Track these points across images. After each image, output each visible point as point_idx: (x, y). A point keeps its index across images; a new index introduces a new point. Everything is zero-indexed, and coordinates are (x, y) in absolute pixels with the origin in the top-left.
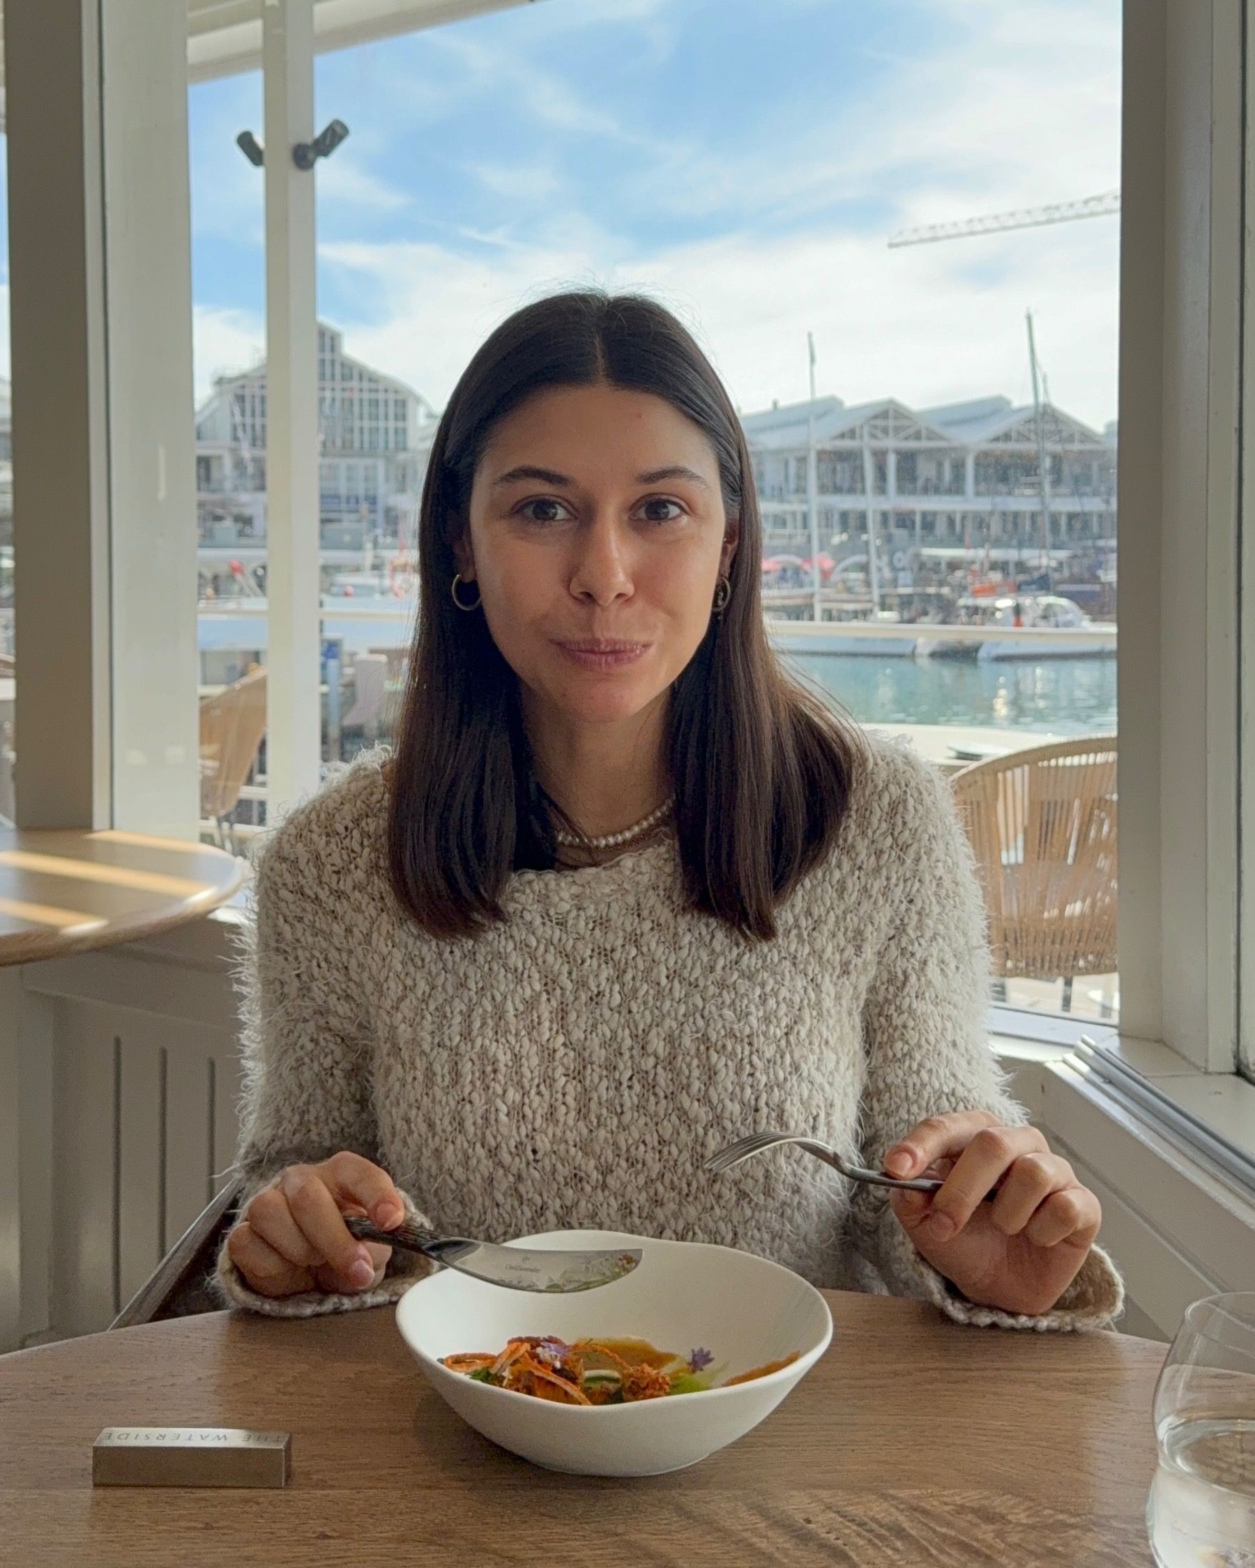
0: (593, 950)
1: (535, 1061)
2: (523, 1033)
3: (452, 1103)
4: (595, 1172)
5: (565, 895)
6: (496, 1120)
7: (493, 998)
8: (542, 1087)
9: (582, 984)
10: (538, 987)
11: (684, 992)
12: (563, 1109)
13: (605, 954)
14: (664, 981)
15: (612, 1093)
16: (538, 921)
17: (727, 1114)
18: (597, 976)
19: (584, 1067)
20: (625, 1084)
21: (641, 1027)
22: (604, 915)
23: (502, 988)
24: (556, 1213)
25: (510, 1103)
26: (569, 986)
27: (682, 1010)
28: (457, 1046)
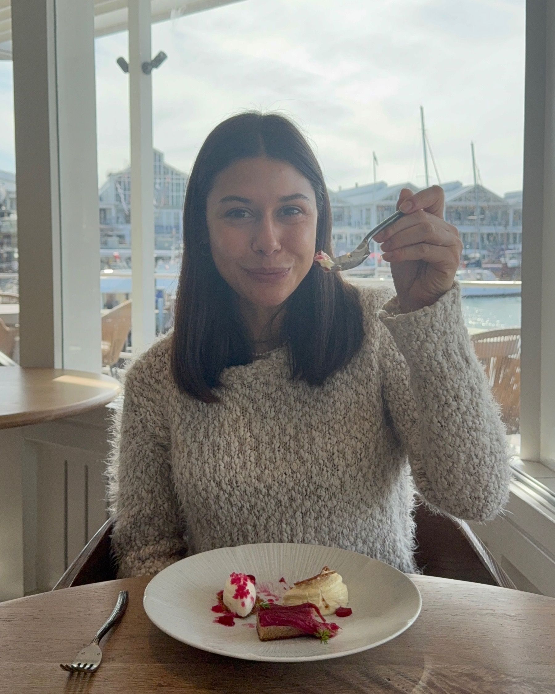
0: (263, 396)
1: (237, 444)
2: (232, 433)
3: (200, 464)
4: (264, 489)
6: (219, 470)
7: (219, 420)
8: (240, 455)
9: (258, 410)
10: (239, 414)
11: (301, 406)
12: (249, 463)
13: (268, 396)
14: (293, 403)
15: (271, 454)
16: (240, 387)
18: (264, 406)
19: (259, 445)
20: (277, 450)
21: (283, 424)
22: (267, 380)
23: (223, 415)
26: (253, 412)
27: (301, 414)
28: (202, 441)
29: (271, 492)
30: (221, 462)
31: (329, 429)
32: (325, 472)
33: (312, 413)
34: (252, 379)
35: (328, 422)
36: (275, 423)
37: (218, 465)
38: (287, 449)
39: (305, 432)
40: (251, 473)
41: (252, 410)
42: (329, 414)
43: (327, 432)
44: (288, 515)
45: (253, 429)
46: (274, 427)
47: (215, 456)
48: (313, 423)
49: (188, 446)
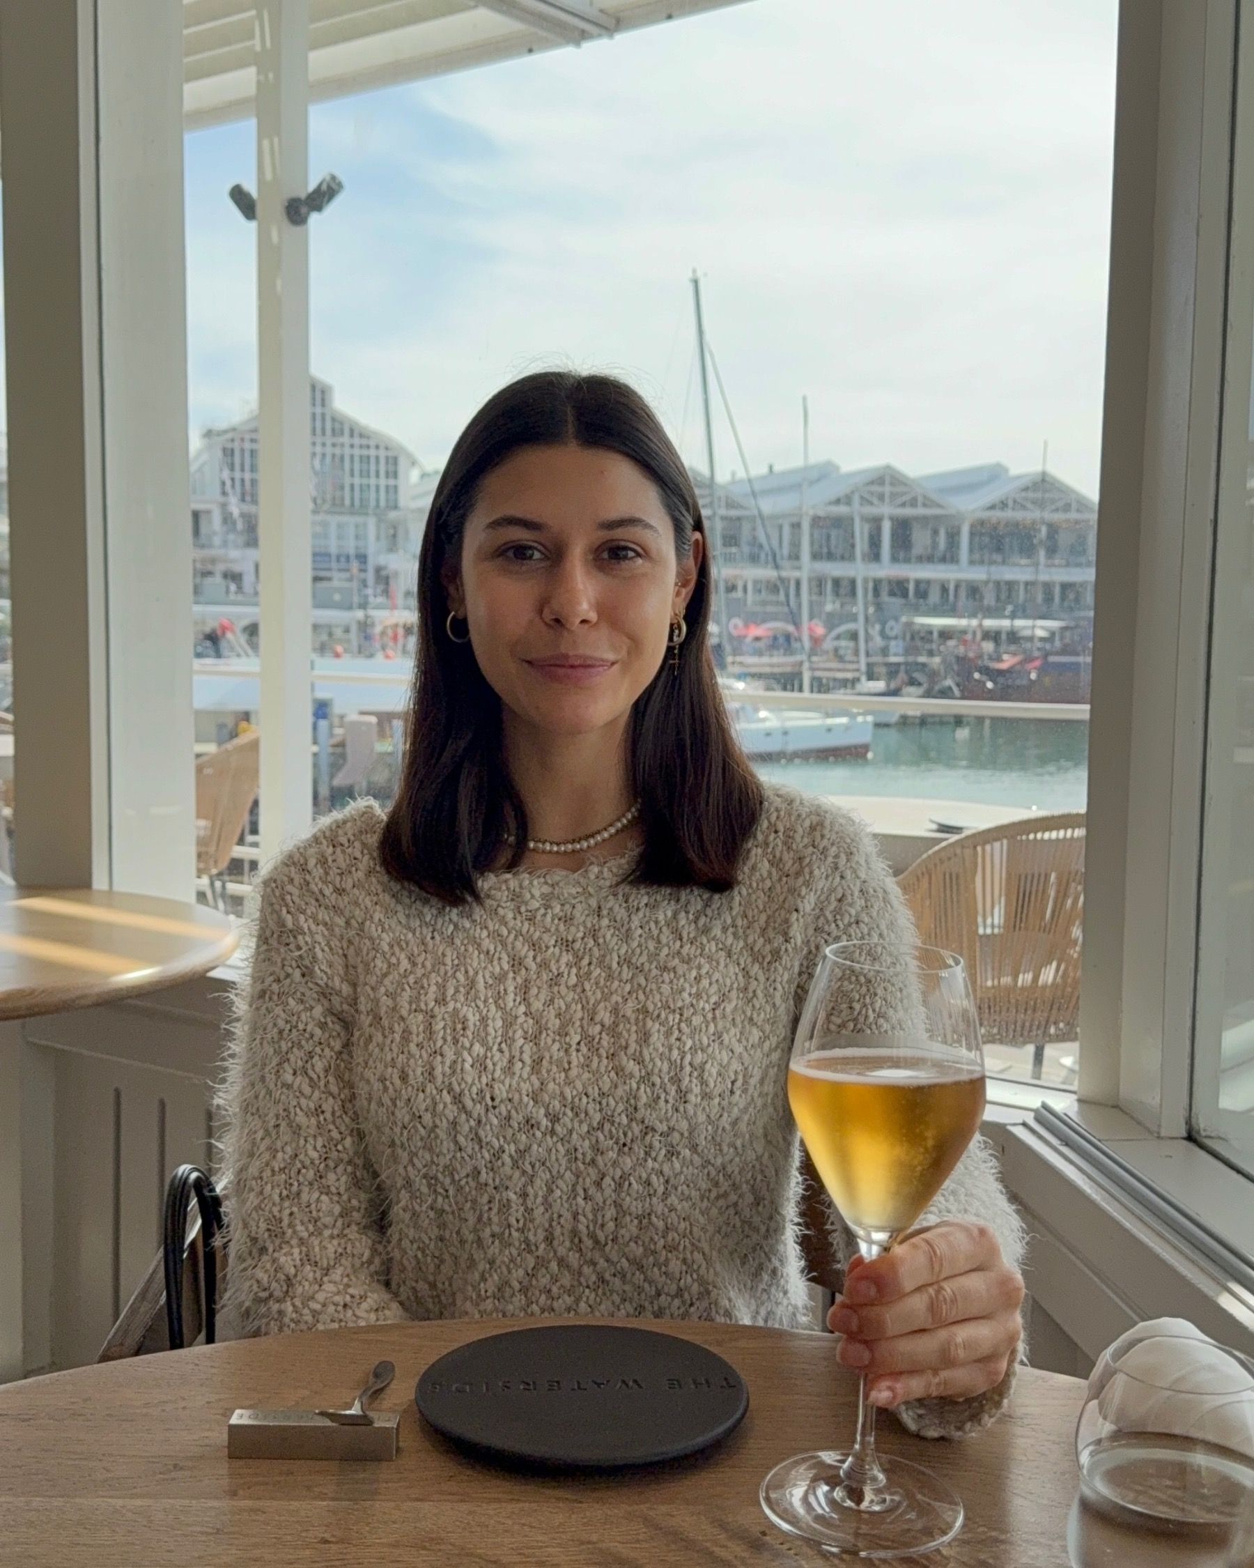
0: (556, 941)
1: (499, 1023)
2: (491, 1000)
3: (425, 1056)
4: (545, 1119)
5: (537, 893)
6: (462, 1069)
7: (467, 972)
8: (503, 1045)
9: (544, 965)
10: (506, 967)
11: (630, 974)
12: (520, 1065)
13: (567, 944)
14: (615, 965)
15: (562, 1054)
16: (510, 915)
17: (656, 1071)
18: (558, 961)
19: (540, 1033)
20: (574, 1046)
21: (592, 1002)
22: (569, 914)
23: (475, 964)
24: (511, 1156)
25: (475, 1055)
26: (533, 967)
27: (628, 988)
28: (432, 1010)
29: (558, 1128)
30: (465, 1054)
31: (680, 1020)
32: (662, 1102)
33: (651, 990)
34: (537, 905)
35: (680, 1009)
36: (576, 997)
37: (460, 1059)
38: (594, 1048)
39: (632, 1021)
40: (522, 1084)
41: (533, 964)
42: (685, 995)
43: (675, 1027)
44: (588, 1180)
45: (532, 1000)
46: (573, 1006)
47: (456, 1041)
48: (651, 1008)
49: (402, 1018)
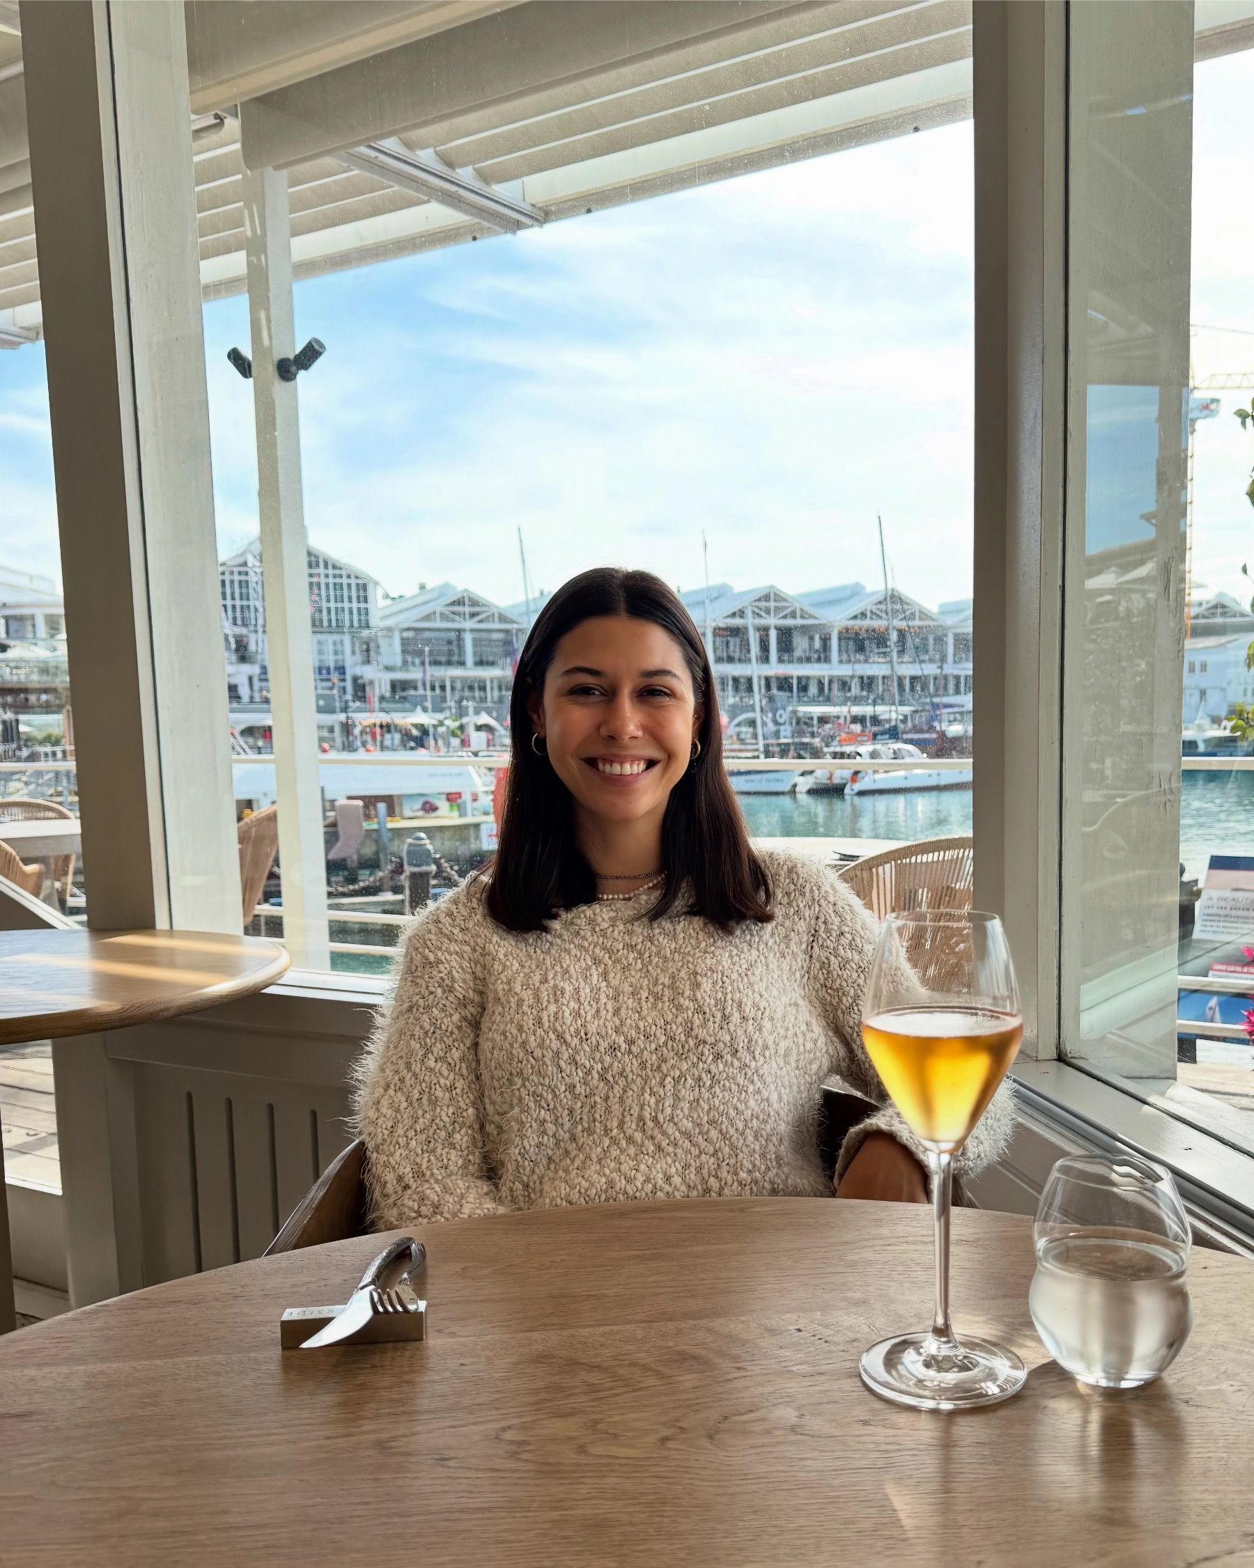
29: (634, 1049)
30: (564, 1008)
32: (711, 1023)
44: (654, 1081)
